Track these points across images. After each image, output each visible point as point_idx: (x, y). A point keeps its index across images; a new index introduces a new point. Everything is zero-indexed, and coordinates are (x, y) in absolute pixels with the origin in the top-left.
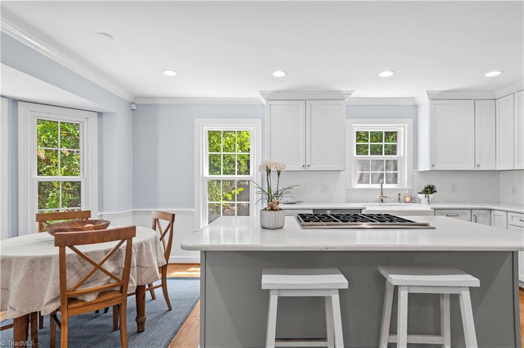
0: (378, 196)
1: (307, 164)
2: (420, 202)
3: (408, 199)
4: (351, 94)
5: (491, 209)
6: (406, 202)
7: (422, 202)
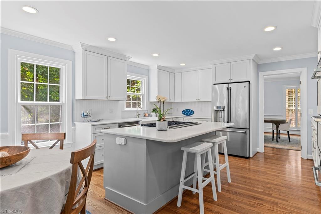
0: (136, 114)
1: (109, 96)
2: (151, 116)
3: (147, 115)
4: (130, 58)
5: (177, 118)
6: (146, 117)
7: (153, 116)
